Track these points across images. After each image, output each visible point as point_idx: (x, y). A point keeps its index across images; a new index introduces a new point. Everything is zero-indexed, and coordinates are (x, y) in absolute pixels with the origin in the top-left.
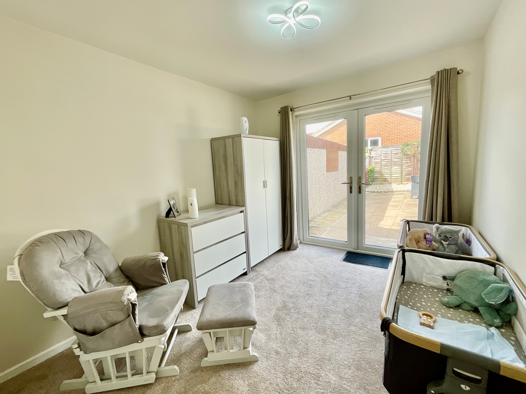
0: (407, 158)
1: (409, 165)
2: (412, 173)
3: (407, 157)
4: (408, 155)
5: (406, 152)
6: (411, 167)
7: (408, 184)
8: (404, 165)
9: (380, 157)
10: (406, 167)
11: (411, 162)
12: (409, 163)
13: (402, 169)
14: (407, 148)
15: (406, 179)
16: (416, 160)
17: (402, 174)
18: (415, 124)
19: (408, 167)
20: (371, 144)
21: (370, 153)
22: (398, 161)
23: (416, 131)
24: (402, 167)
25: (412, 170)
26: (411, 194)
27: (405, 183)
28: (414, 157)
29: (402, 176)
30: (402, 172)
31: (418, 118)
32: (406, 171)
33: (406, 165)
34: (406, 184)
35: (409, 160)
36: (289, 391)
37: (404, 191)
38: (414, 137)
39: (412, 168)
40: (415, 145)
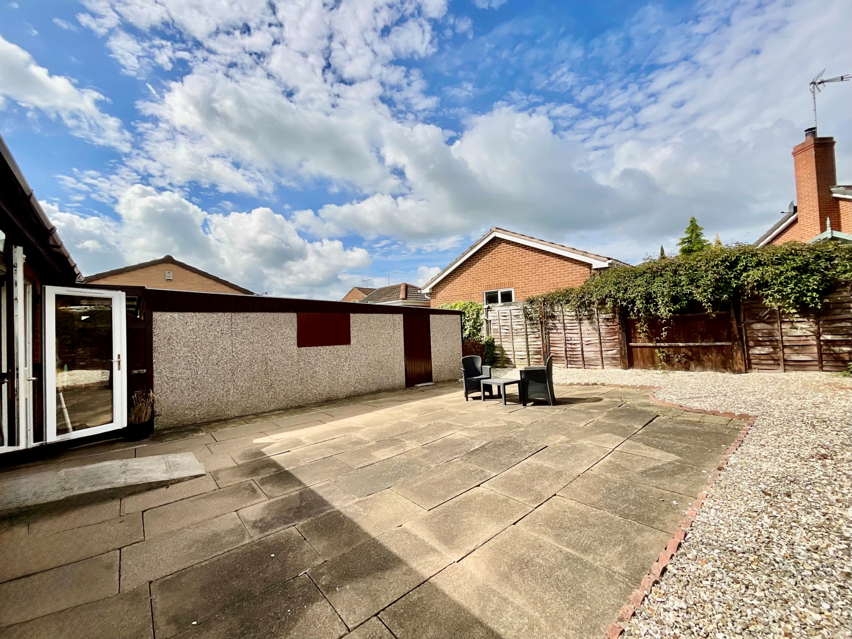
0: (533, 324)
1: (537, 336)
2: (541, 351)
3: (532, 322)
4: (533, 319)
5: (530, 314)
6: (539, 339)
8: (530, 336)
9: (498, 321)
10: (533, 340)
11: (538, 331)
12: (536, 333)
13: (527, 342)
14: (531, 307)
15: (535, 360)
17: (528, 352)
18: (559, 267)
19: (535, 340)
20: (502, 299)
21: (487, 315)
22: (521, 329)
24: (527, 339)
25: (541, 345)
28: (543, 323)
29: (529, 355)
30: (528, 348)
32: (534, 347)
33: (533, 336)
35: (537, 327)
40: (540, 302)
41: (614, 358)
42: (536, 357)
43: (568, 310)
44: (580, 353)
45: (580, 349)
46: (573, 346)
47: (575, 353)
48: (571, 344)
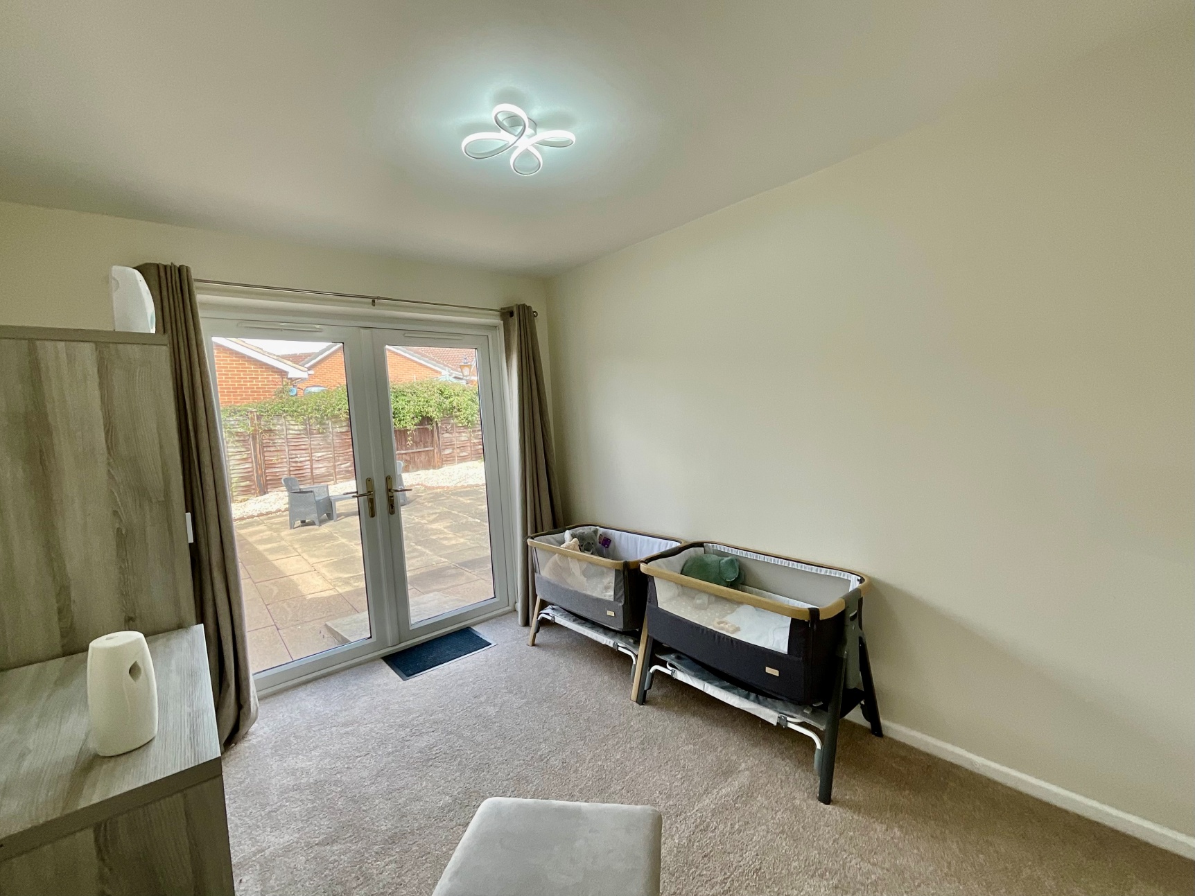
0: (238, 441)
1: (245, 456)
2: (253, 475)
3: (237, 438)
4: (239, 434)
5: (234, 428)
6: (250, 460)
7: (248, 499)
8: (232, 458)
10: (238, 462)
11: (248, 449)
12: (243, 453)
14: (235, 418)
15: (241, 489)
16: (258, 446)
19: (242, 462)
23: (242, 383)
25: (252, 467)
26: (290, 519)
27: (240, 498)
28: (254, 439)
31: (242, 354)
32: (239, 471)
33: (238, 457)
34: (244, 500)
35: (244, 445)
36: (726, 879)
37: (252, 517)
38: (239, 395)
39: (252, 462)
40: (251, 412)
41: (347, 471)
42: (243, 484)
43: (293, 423)
44: (309, 470)
45: (309, 466)
46: (299, 464)
47: (301, 472)
48: (296, 462)
